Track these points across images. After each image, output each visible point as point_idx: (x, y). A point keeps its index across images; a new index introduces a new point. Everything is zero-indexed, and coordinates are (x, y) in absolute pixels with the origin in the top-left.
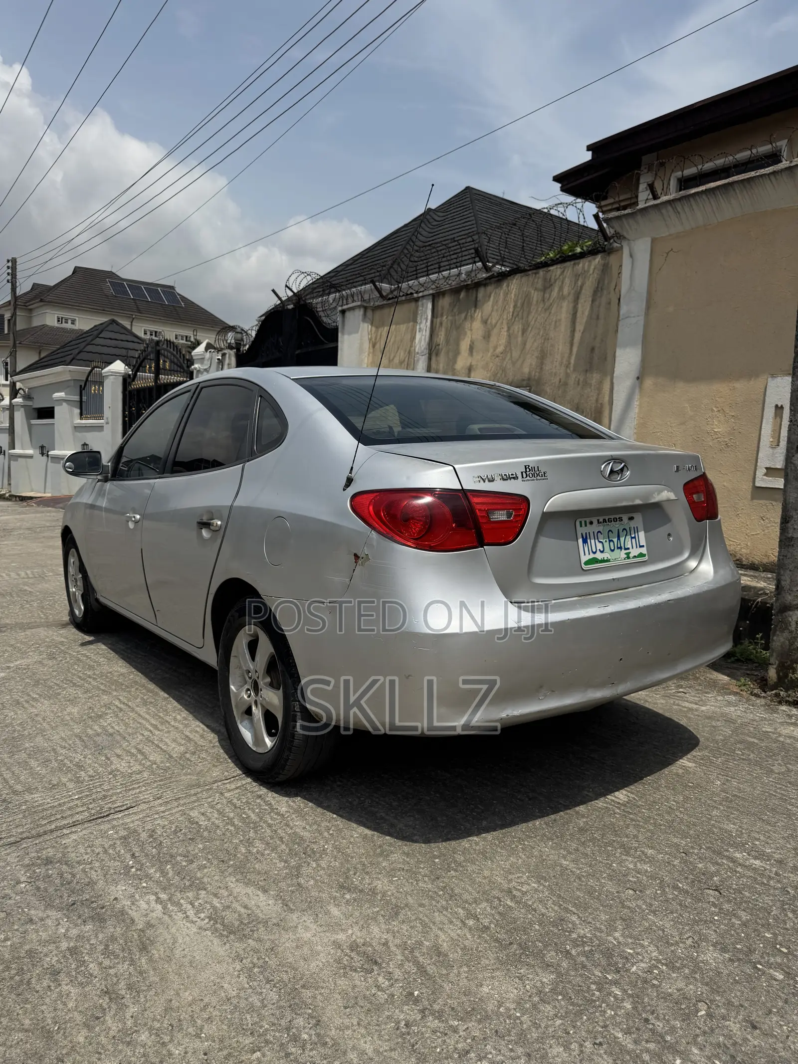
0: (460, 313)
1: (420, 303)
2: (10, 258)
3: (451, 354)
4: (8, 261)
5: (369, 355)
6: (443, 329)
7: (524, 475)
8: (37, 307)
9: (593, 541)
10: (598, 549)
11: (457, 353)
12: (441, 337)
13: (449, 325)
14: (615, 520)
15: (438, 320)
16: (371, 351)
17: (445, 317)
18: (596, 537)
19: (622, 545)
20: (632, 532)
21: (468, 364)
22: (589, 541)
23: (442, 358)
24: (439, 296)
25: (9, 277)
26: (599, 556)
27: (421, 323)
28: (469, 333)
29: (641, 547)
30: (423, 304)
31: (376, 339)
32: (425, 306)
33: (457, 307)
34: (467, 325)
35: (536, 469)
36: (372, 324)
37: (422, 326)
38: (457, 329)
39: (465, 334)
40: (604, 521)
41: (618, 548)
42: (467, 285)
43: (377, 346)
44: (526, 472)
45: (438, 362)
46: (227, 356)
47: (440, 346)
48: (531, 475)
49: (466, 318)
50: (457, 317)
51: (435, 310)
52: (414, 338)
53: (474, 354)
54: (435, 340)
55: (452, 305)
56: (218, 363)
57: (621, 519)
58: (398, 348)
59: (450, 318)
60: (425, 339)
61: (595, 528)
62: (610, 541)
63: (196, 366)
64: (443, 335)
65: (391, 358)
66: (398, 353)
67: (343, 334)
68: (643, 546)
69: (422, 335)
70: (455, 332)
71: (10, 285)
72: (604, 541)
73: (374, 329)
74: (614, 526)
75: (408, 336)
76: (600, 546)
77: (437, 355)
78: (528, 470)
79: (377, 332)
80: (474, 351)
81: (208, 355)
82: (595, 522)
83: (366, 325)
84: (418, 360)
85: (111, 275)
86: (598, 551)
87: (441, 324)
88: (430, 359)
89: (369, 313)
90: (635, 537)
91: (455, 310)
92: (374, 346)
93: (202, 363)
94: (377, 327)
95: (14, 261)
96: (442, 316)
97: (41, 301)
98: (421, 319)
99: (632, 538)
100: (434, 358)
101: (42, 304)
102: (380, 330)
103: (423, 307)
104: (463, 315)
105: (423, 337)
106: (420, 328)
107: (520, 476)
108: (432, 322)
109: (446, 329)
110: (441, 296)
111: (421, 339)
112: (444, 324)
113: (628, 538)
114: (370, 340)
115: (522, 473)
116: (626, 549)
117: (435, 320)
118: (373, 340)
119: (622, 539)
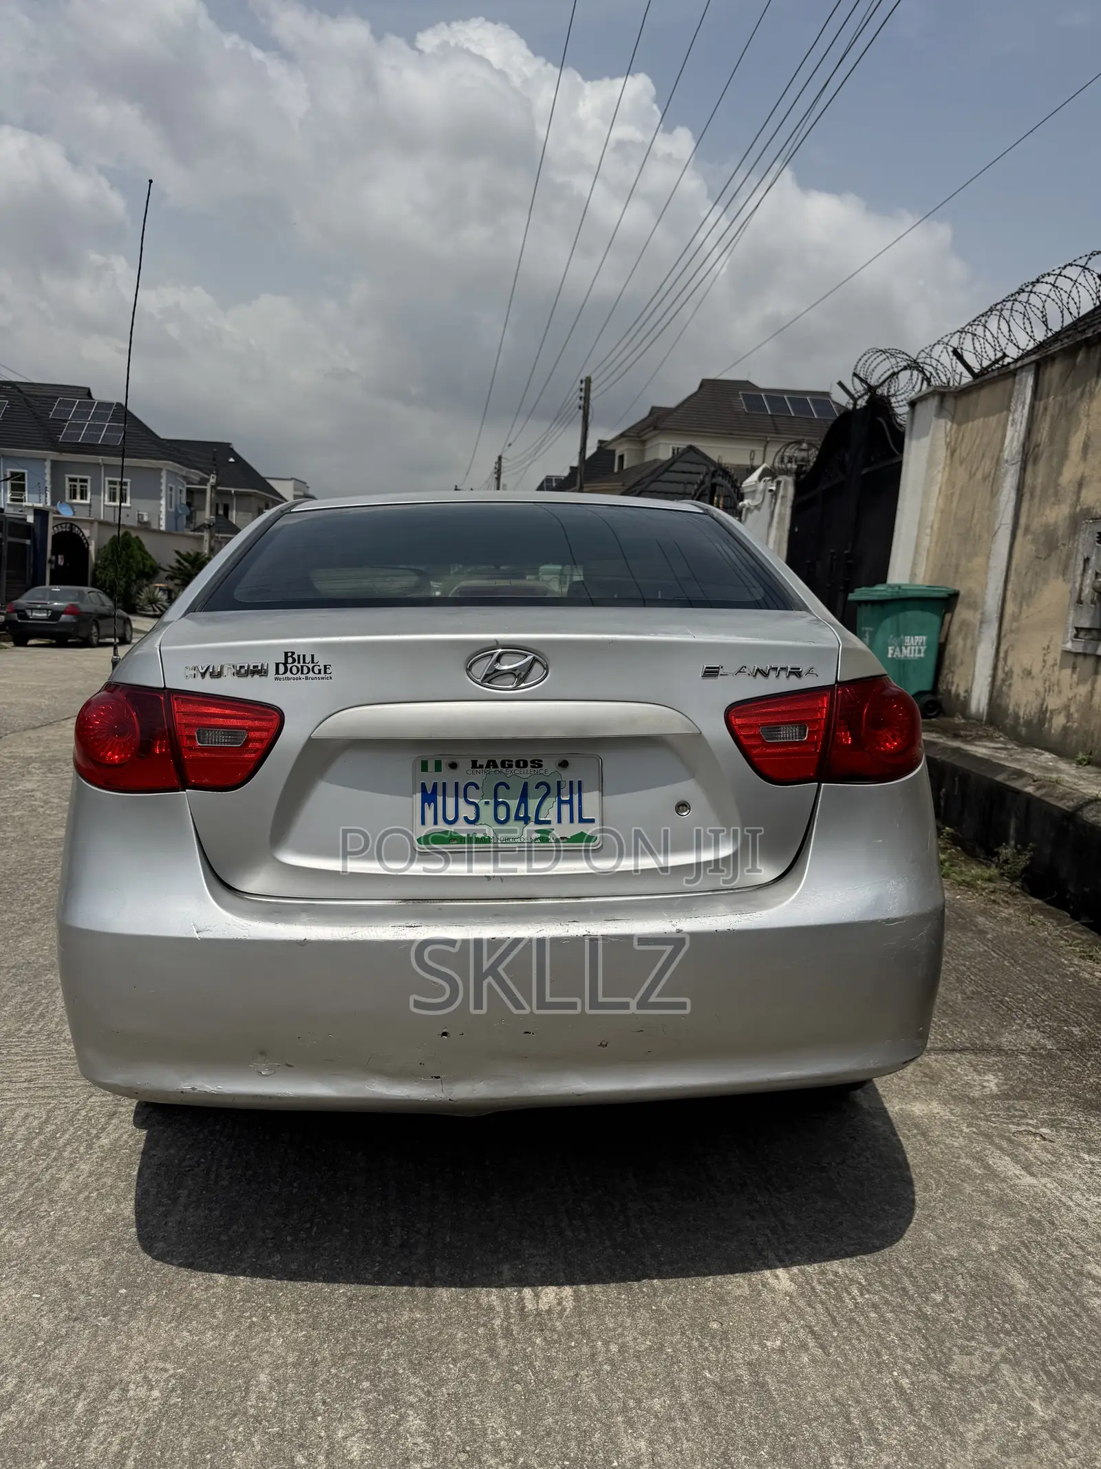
0: (1074, 388)
1: (1017, 378)
2: (584, 378)
3: (1055, 460)
4: (582, 382)
5: (944, 469)
6: (1048, 419)
7: (282, 668)
8: (652, 437)
9: (451, 801)
10: (462, 815)
11: (1064, 456)
12: (1043, 434)
13: (1057, 410)
14: (521, 764)
15: (1042, 403)
16: (948, 462)
17: (1051, 398)
18: (463, 792)
19: (532, 815)
20: (566, 790)
21: (1079, 476)
22: (440, 799)
23: (1042, 466)
24: (1046, 363)
25: (582, 403)
26: (461, 828)
27: (1016, 410)
28: (1084, 420)
29: (581, 820)
30: (1021, 380)
31: (955, 444)
32: (1023, 382)
33: (1070, 380)
34: (1083, 407)
35: (308, 659)
36: (953, 421)
37: (1016, 416)
38: (1068, 414)
39: (1079, 421)
40: (492, 764)
41: (517, 818)
42: (1087, 339)
43: (957, 454)
44: (285, 664)
45: (1035, 475)
46: (782, 485)
47: (1041, 448)
48: (295, 670)
49: (1082, 394)
50: (1069, 396)
51: (1039, 388)
52: (1004, 436)
53: (1089, 456)
54: (1034, 439)
55: (1064, 377)
56: (772, 496)
57: (537, 764)
58: (983, 455)
59: (1059, 398)
60: (1019, 436)
61: (464, 775)
62: (497, 804)
63: (746, 502)
64: (1047, 429)
65: (973, 471)
66: (983, 464)
67: (911, 439)
68: (592, 821)
69: (1016, 431)
70: (1063, 422)
71: (581, 411)
72: (481, 803)
73: (955, 426)
74: (518, 777)
75: (999, 435)
76: (467, 811)
77: (1036, 461)
78: (290, 660)
79: (958, 430)
80: (1090, 451)
81: (761, 485)
82: (464, 765)
83: (942, 421)
84: (1006, 473)
85: (747, 385)
86: (461, 819)
87: (1045, 409)
88: (1023, 469)
89: (949, 403)
90: (570, 802)
91: (1068, 385)
92: (952, 454)
93: (753, 498)
94: (960, 424)
95: (588, 381)
96: (1048, 396)
97: (655, 428)
98: (1016, 404)
99: (560, 802)
100: (1030, 468)
101: (657, 432)
102: (963, 427)
103: (1020, 385)
104: (1079, 391)
105: (1016, 434)
106: (1013, 420)
107: (272, 670)
108: (1032, 407)
109: (1052, 417)
110: (1049, 364)
111: (1014, 436)
112: (1050, 409)
113: (551, 802)
114: (948, 444)
115: (277, 665)
116: (538, 822)
117: (1037, 403)
118: (953, 444)
119: (533, 804)
